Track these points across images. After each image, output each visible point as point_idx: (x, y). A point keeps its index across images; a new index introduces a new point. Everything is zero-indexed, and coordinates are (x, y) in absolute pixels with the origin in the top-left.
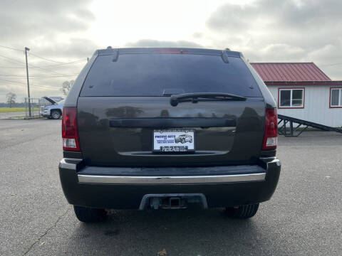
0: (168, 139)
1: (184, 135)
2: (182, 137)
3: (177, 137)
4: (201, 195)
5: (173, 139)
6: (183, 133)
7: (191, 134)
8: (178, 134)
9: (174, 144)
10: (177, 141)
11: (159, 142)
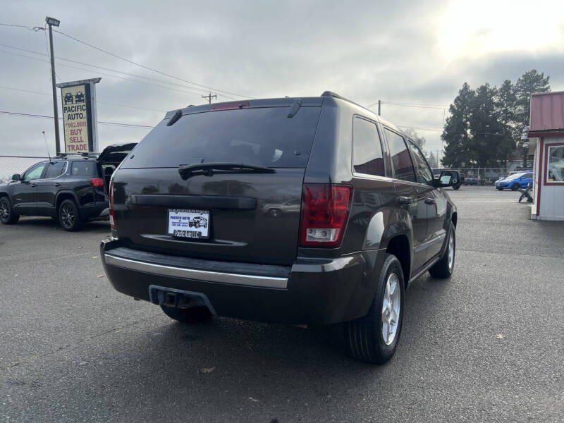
0: (183, 221)
1: (199, 218)
2: (196, 220)
3: (192, 219)
4: (202, 295)
5: (187, 221)
6: (198, 215)
7: (206, 216)
8: (192, 216)
9: (188, 229)
10: (191, 225)
11: (174, 224)
